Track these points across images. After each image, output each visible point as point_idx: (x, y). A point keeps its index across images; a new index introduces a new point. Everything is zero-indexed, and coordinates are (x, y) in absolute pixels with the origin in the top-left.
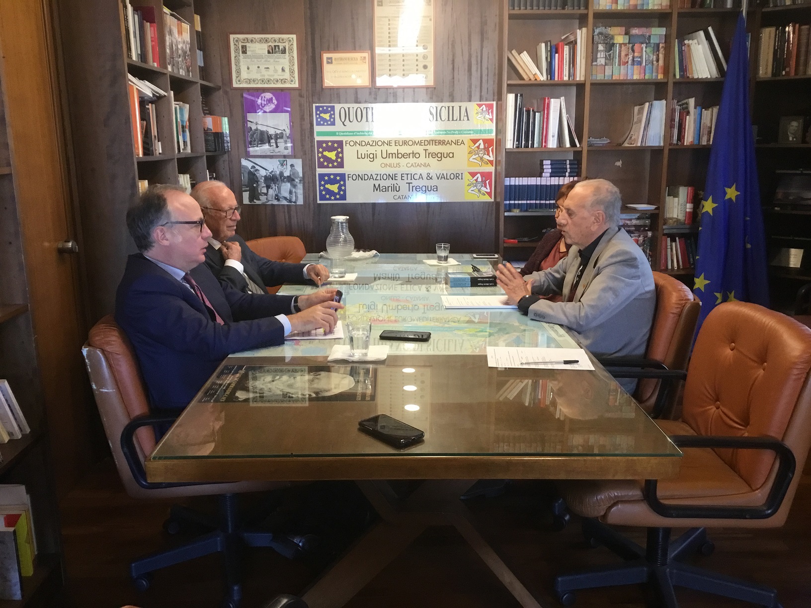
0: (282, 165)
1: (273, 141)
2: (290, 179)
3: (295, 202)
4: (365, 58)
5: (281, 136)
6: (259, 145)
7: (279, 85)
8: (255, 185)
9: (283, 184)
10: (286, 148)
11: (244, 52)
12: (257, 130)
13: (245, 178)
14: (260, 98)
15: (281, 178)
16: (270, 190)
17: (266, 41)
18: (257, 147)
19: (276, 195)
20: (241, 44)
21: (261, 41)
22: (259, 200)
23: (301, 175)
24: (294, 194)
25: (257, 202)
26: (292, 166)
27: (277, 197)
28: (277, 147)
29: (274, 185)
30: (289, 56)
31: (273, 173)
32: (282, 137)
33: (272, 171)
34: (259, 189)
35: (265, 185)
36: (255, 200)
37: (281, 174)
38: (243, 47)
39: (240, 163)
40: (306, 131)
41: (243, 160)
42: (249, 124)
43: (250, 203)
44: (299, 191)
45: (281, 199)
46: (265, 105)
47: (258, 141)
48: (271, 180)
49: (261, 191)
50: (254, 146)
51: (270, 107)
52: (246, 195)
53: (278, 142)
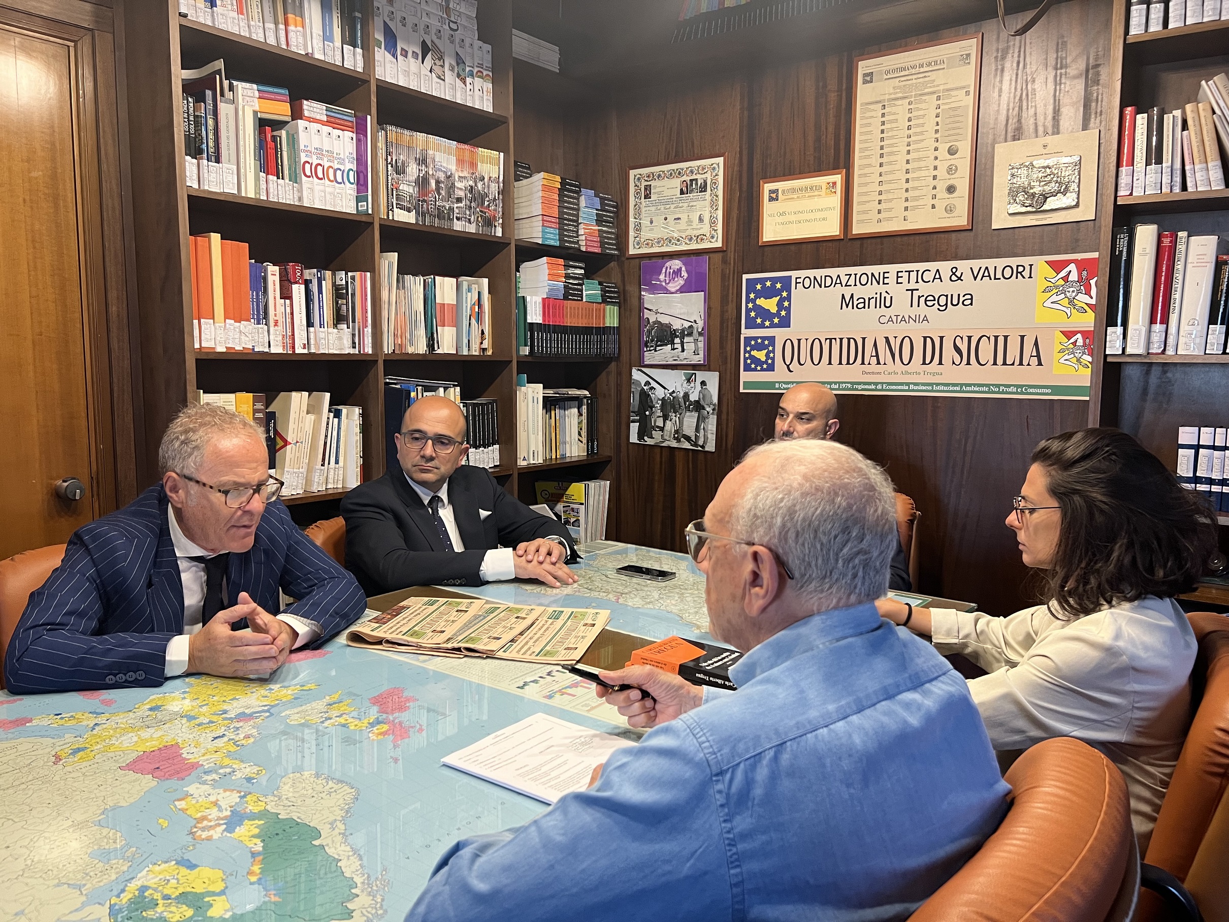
0: (689, 381)
1: (677, 340)
2: (698, 406)
3: (703, 447)
4: (834, 183)
5: (690, 331)
6: (658, 348)
7: (694, 246)
8: (647, 413)
9: (688, 414)
10: (696, 353)
11: (647, 196)
12: (655, 323)
13: (635, 400)
14: (664, 270)
15: (685, 404)
16: (668, 422)
17: (679, 173)
18: (656, 351)
19: (677, 432)
20: (644, 183)
21: (671, 175)
22: (652, 438)
23: (715, 400)
24: (702, 431)
25: (649, 441)
26: (703, 383)
27: (676, 436)
28: (683, 351)
29: (674, 415)
30: (711, 195)
31: (674, 395)
32: (690, 334)
33: (674, 392)
34: (653, 420)
35: (661, 414)
36: (646, 438)
37: (686, 396)
38: (646, 189)
39: (631, 375)
40: (730, 323)
41: (634, 371)
42: (647, 314)
43: (638, 442)
44: (710, 427)
45: (682, 439)
46: (670, 280)
47: (657, 341)
48: (671, 406)
49: (655, 423)
50: (652, 348)
51: (678, 283)
52: (634, 428)
53: (685, 341)
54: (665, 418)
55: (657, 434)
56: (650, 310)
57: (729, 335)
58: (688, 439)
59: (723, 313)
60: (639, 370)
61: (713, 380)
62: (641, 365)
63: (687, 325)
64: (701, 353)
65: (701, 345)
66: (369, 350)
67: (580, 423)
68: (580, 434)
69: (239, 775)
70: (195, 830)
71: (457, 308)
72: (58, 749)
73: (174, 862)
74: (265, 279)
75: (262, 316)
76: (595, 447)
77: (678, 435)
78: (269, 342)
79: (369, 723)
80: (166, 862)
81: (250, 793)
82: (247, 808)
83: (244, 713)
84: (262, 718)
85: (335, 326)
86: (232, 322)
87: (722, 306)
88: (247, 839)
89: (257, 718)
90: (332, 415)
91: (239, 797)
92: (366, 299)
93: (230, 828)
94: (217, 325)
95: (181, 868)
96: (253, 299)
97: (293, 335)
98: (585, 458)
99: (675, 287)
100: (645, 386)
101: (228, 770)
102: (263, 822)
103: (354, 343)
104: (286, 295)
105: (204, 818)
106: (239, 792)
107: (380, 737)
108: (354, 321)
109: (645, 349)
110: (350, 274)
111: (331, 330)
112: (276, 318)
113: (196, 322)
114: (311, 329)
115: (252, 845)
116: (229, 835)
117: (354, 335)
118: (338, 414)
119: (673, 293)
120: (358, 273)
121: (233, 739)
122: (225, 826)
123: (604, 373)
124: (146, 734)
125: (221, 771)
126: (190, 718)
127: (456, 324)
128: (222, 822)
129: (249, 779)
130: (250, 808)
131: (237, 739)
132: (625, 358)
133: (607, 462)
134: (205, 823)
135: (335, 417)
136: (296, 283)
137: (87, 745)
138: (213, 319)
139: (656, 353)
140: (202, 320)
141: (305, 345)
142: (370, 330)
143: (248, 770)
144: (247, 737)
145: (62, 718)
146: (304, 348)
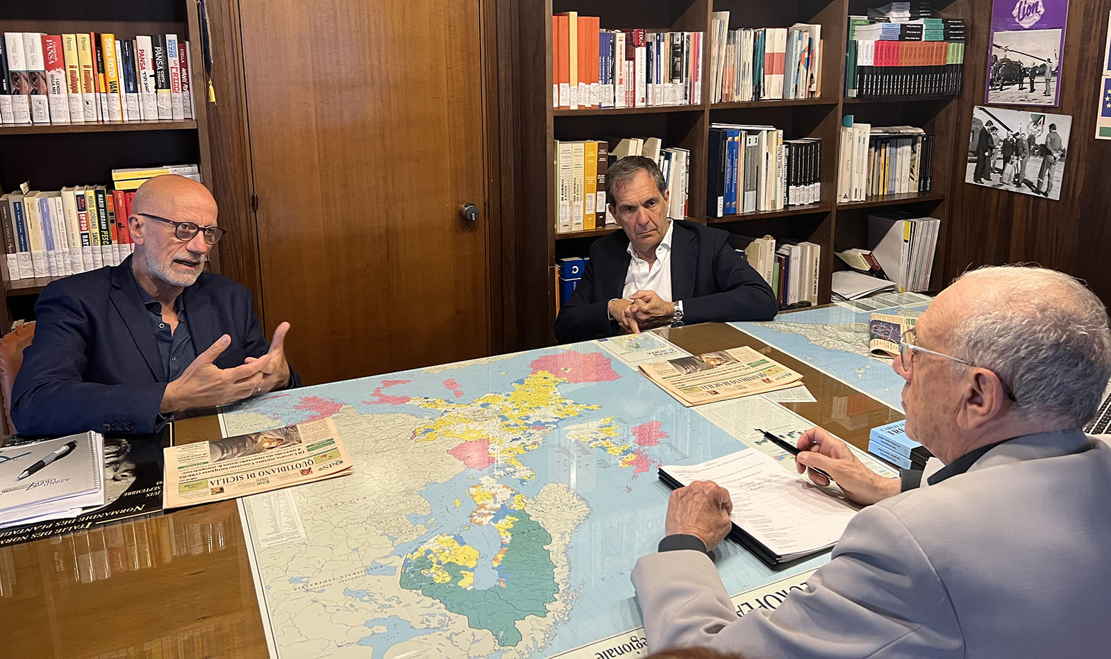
0: (1036, 123)
1: (1027, 80)
2: (1044, 151)
3: (1045, 194)
5: (1041, 70)
6: (1004, 87)
8: (987, 154)
9: (1032, 158)
10: (1046, 94)
12: (1003, 60)
13: (974, 141)
14: (1018, 5)
15: (1030, 148)
16: (1009, 166)
18: (1001, 90)
19: (1017, 176)
22: (990, 180)
23: (1065, 146)
24: (1046, 178)
25: (986, 183)
26: (1052, 127)
27: (1016, 180)
28: (1032, 90)
29: (1016, 158)
31: (1018, 137)
32: (1042, 74)
33: (1018, 134)
34: (992, 161)
35: (1002, 156)
36: (982, 179)
37: (1031, 139)
39: (972, 114)
40: (1089, 64)
41: (976, 109)
42: (995, 51)
43: (974, 183)
44: (1056, 174)
45: (1023, 184)
46: (1024, 16)
47: (1004, 80)
48: (1013, 148)
49: (994, 165)
50: (997, 87)
51: (1032, 19)
52: (971, 168)
53: (1035, 81)
54: (1006, 160)
55: (995, 177)
56: (999, 47)
57: (1088, 75)
58: (1030, 184)
59: (1082, 51)
60: (981, 109)
61: (1064, 124)
62: (984, 103)
63: (1039, 63)
64: (1053, 94)
65: (1053, 85)
66: (698, 101)
67: (913, 160)
68: (912, 171)
69: (517, 475)
70: (474, 514)
71: (786, 56)
72: (418, 426)
73: (453, 537)
74: (613, 45)
75: (609, 76)
76: (928, 185)
77: (1019, 179)
78: (615, 97)
79: (623, 451)
80: (448, 535)
81: (519, 493)
82: (512, 505)
83: (539, 422)
84: (550, 428)
85: (671, 80)
86: (584, 84)
87: (1082, 44)
88: (503, 531)
89: (547, 428)
90: (663, 157)
91: (511, 494)
92: (698, 56)
93: (495, 520)
94: (572, 87)
95: (455, 542)
96: (602, 63)
97: (634, 91)
98: (916, 196)
99: (1029, 23)
100: (986, 125)
101: (512, 470)
102: (518, 520)
103: (686, 95)
104: (630, 57)
105: (483, 506)
106: (512, 490)
107: (626, 465)
108: (687, 76)
109: (990, 88)
110: (686, 34)
111: (667, 84)
112: (621, 78)
113: (555, 86)
114: (650, 85)
115: (504, 537)
116: (493, 524)
117: (686, 88)
118: (668, 157)
119: (1026, 29)
120: (692, 33)
121: (524, 443)
122: (493, 516)
123: (943, 113)
124: (472, 426)
125: (507, 469)
126: (504, 418)
127: (785, 71)
128: (493, 512)
129: (522, 481)
130: (515, 505)
131: (527, 444)
132: (967, 95)
133: (938, 202)
134: (482, 510)
135: (665, 159)
136: (639, 46)
137: (435, 429)
138: (569, 82)
139: (1002, 92)
140: (561, 84)
141: (643, 99)
142: (700, 84)
143: (525, 472)
144: (534, 443)
145: (427, 402)
146: (643, 101)
